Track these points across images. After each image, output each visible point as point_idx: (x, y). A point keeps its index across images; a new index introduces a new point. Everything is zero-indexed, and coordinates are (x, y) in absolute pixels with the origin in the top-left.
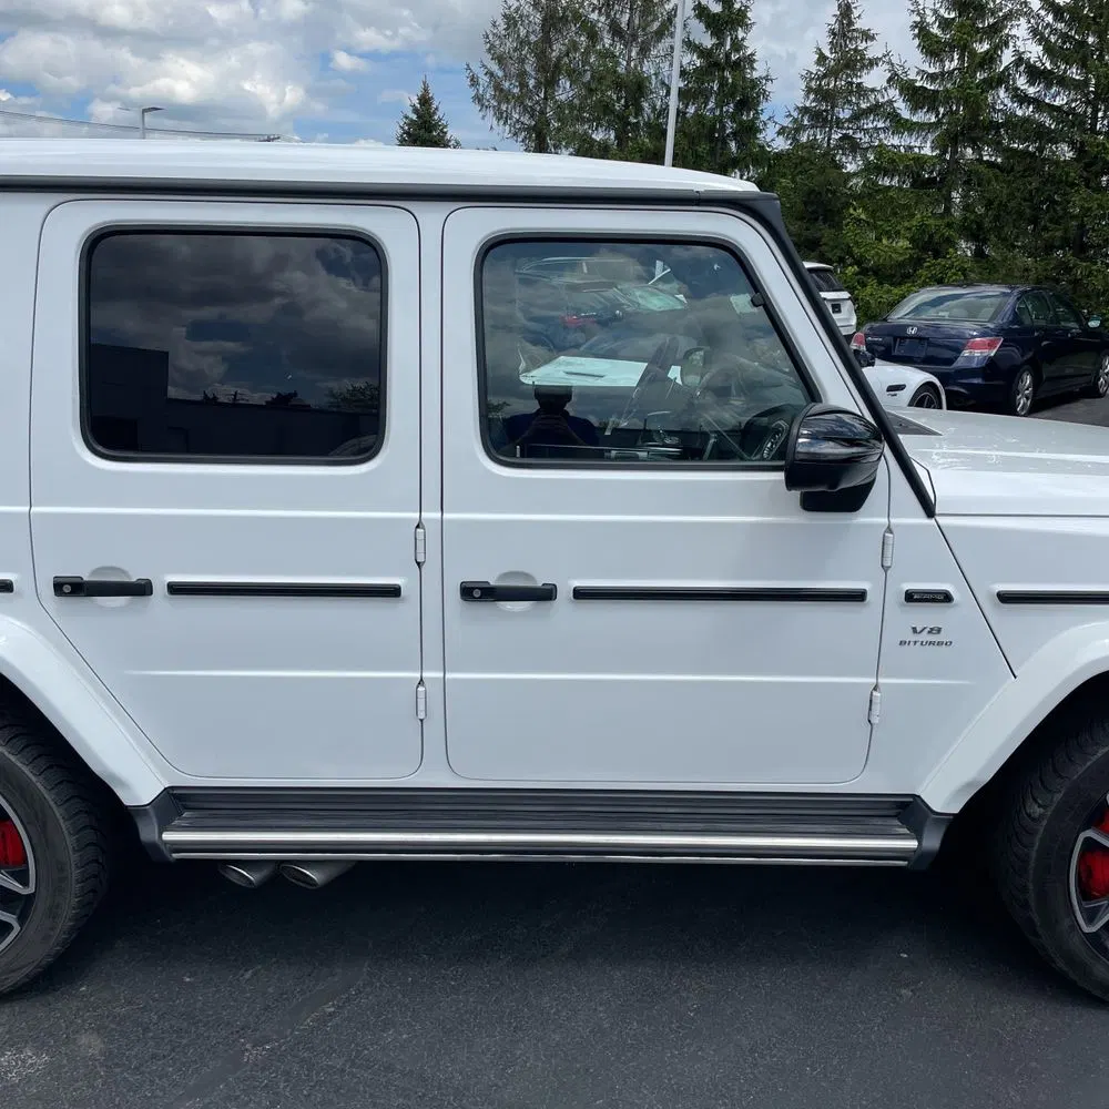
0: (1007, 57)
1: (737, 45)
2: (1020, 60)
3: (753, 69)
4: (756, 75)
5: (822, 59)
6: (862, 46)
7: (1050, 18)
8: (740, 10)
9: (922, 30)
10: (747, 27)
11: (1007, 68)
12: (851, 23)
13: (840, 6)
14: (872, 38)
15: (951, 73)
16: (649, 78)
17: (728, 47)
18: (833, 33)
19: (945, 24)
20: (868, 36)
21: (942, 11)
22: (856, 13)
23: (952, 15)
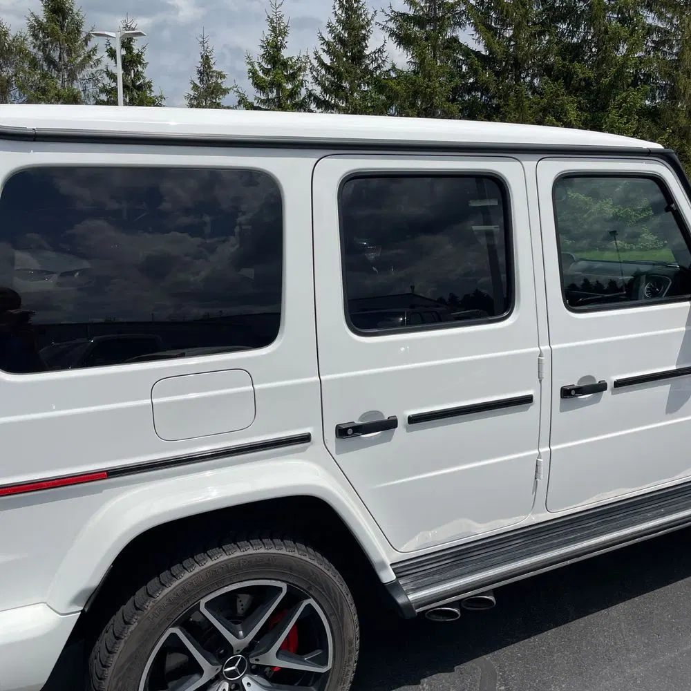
0: (303, 92)
1: (138, 75)
2: (310, 95)
3: (151, 90)
4: (153, 95)
5: (195, 87)
6: (219, 81)
7: (323, 72)
8: (138, 54)
9: (253, 74)
10: (144, 65)
11: (304, 98)
12: (210, 67)
13: (202, 57)
14: (225, 77)
15: (273, 100)
16: (79, 92)
17: (133, 76)
18: (199, 72)
19: (266, 72)
20: (221, 75)
21: (263, 64)
22: (212, 62)
23: (269, 67)
